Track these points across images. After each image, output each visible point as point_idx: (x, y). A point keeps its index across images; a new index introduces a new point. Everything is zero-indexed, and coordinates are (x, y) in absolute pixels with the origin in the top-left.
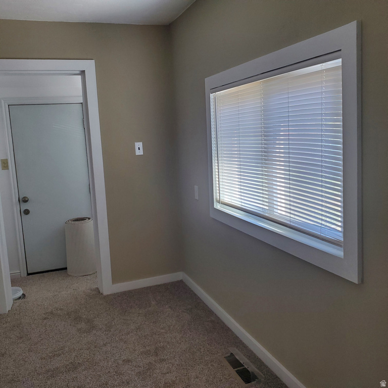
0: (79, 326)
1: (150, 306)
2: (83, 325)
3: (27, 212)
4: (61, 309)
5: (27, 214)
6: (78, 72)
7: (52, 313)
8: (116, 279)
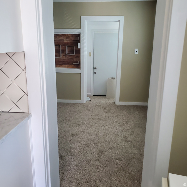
0: (105, 111)
1: (131, 110)
2: (106, 111)
3: (95, 73)
4: (100, 105)
5: (95, 74)
6: (117, 21)
7: (97, 106)
8: (121, 100)
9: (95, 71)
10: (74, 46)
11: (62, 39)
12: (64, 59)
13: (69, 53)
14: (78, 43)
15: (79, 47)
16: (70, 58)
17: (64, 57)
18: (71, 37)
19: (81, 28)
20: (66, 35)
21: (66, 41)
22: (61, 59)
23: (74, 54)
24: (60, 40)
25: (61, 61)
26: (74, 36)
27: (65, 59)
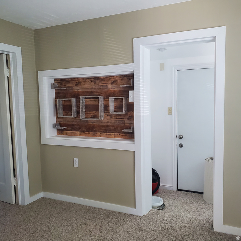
5: (181, 147)
9: (180, 141)
10: (123, 97)
11: (104, 86)
12: (108, 123)
13: (116, 110)
14: (129, 92)
15: (130, 100)
16: (119, 120)
17: (109, 118)
18: (119, 81)
19: (133, 63)
20: (111, 79)
21: (111, 88)
22: (104, 121)
23: (123, 113)
24: (101, 87)
25: (103, 126)
26: (125, 78)
27: (109, 121)
